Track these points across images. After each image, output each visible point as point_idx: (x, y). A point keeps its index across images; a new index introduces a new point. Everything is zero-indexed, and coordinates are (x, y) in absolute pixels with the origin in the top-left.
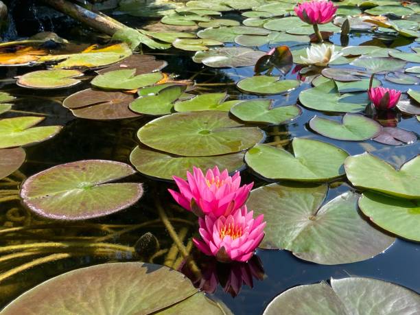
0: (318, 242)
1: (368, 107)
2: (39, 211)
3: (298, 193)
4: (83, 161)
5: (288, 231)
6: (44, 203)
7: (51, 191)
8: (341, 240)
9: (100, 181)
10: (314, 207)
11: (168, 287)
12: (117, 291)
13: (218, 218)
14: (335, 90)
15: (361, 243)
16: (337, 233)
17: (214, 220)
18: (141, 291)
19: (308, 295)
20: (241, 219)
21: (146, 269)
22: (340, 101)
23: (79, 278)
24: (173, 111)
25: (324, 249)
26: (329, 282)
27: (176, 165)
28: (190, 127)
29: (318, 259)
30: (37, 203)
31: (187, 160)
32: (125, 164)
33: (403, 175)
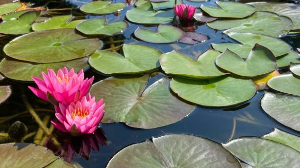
0: (143, 114)
1: (175, 19)
3: (129, 82)
5: (122, 109)
8: (159, 111)
10: (140, 91)
11: (34, 158)
13: (69, 104)
14: (151, 9)
15: (173, 112)
16: (156, 107)
17: (66, 106)
18: (14, 163)
19: (138, 151)
20: (87, 103)
21: (17, 147)
22: (155, 16)
24: (31, 30)
25: (147, 118)
26: (151, 140)
27: (36, 70)
28: (46, 42)
29: (144, 126)
31: (44, 66)
33: (199, 63)
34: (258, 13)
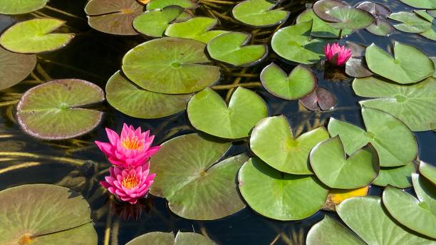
0: (191, 198)
2: (23, 125)
4: (73, 80)
5: (178, 182)
6: (30, 118)
7: (38, 107)
8: (208, 198)
9: (76, 105)
10: (209, 164)
11: (74, 213)
12: (42, 210)
15: (220, 204)
16: (209, 191)
18: (57, 212)
19: (157, 241)
21: (70, 193)
23: (25, 192)
25: (192, 204)
26: (176, 234)
27: (136, 98)
28: (168, 57)
29: (182, 213)
30: (25, 117)
31: (147, 94)
32: (101, 89)
33: (295, 145)
34: (432, 80)
